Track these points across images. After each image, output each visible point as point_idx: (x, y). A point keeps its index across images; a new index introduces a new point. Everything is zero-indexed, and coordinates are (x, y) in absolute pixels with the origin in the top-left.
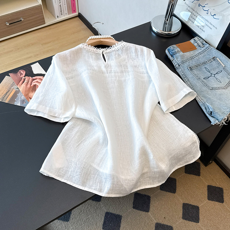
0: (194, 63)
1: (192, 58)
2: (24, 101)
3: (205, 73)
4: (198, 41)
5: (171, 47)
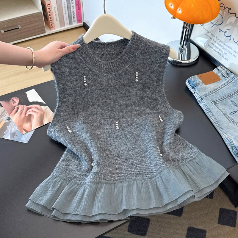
3: (231, 107)
4: (222, 71)
5: (192, 78)
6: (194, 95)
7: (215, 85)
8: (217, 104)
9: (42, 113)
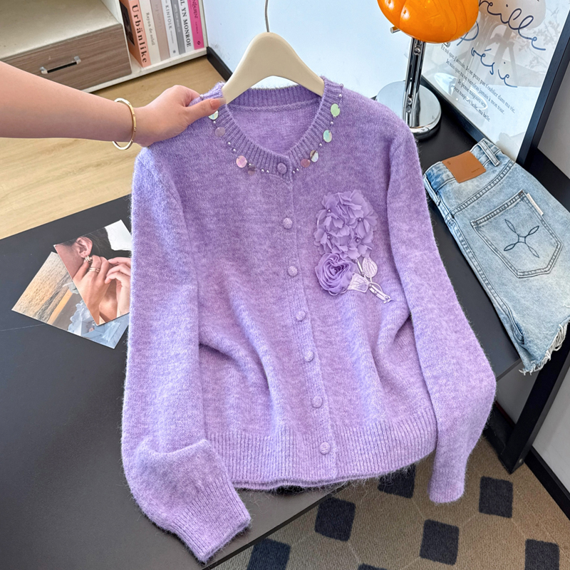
0: (482, 210)
1: (478, 195)
2: (90, 323)
3: (505, 235)
4: (488, 151)
7: (476, 183)
8: (481, 227)
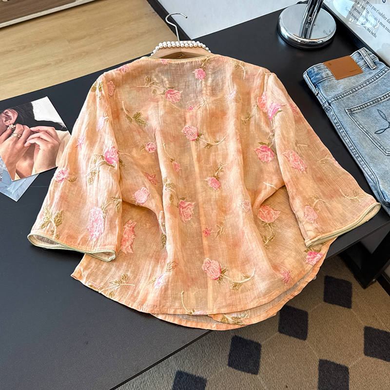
0: (356, 100)
1: (354, 90)
3: (376, 121)
4: (366, 57)
5: (314, 68)
6: (317, 97)
7: (353, 81)
8: (354, 113)
9: (56, 142)
